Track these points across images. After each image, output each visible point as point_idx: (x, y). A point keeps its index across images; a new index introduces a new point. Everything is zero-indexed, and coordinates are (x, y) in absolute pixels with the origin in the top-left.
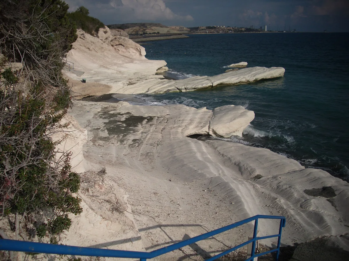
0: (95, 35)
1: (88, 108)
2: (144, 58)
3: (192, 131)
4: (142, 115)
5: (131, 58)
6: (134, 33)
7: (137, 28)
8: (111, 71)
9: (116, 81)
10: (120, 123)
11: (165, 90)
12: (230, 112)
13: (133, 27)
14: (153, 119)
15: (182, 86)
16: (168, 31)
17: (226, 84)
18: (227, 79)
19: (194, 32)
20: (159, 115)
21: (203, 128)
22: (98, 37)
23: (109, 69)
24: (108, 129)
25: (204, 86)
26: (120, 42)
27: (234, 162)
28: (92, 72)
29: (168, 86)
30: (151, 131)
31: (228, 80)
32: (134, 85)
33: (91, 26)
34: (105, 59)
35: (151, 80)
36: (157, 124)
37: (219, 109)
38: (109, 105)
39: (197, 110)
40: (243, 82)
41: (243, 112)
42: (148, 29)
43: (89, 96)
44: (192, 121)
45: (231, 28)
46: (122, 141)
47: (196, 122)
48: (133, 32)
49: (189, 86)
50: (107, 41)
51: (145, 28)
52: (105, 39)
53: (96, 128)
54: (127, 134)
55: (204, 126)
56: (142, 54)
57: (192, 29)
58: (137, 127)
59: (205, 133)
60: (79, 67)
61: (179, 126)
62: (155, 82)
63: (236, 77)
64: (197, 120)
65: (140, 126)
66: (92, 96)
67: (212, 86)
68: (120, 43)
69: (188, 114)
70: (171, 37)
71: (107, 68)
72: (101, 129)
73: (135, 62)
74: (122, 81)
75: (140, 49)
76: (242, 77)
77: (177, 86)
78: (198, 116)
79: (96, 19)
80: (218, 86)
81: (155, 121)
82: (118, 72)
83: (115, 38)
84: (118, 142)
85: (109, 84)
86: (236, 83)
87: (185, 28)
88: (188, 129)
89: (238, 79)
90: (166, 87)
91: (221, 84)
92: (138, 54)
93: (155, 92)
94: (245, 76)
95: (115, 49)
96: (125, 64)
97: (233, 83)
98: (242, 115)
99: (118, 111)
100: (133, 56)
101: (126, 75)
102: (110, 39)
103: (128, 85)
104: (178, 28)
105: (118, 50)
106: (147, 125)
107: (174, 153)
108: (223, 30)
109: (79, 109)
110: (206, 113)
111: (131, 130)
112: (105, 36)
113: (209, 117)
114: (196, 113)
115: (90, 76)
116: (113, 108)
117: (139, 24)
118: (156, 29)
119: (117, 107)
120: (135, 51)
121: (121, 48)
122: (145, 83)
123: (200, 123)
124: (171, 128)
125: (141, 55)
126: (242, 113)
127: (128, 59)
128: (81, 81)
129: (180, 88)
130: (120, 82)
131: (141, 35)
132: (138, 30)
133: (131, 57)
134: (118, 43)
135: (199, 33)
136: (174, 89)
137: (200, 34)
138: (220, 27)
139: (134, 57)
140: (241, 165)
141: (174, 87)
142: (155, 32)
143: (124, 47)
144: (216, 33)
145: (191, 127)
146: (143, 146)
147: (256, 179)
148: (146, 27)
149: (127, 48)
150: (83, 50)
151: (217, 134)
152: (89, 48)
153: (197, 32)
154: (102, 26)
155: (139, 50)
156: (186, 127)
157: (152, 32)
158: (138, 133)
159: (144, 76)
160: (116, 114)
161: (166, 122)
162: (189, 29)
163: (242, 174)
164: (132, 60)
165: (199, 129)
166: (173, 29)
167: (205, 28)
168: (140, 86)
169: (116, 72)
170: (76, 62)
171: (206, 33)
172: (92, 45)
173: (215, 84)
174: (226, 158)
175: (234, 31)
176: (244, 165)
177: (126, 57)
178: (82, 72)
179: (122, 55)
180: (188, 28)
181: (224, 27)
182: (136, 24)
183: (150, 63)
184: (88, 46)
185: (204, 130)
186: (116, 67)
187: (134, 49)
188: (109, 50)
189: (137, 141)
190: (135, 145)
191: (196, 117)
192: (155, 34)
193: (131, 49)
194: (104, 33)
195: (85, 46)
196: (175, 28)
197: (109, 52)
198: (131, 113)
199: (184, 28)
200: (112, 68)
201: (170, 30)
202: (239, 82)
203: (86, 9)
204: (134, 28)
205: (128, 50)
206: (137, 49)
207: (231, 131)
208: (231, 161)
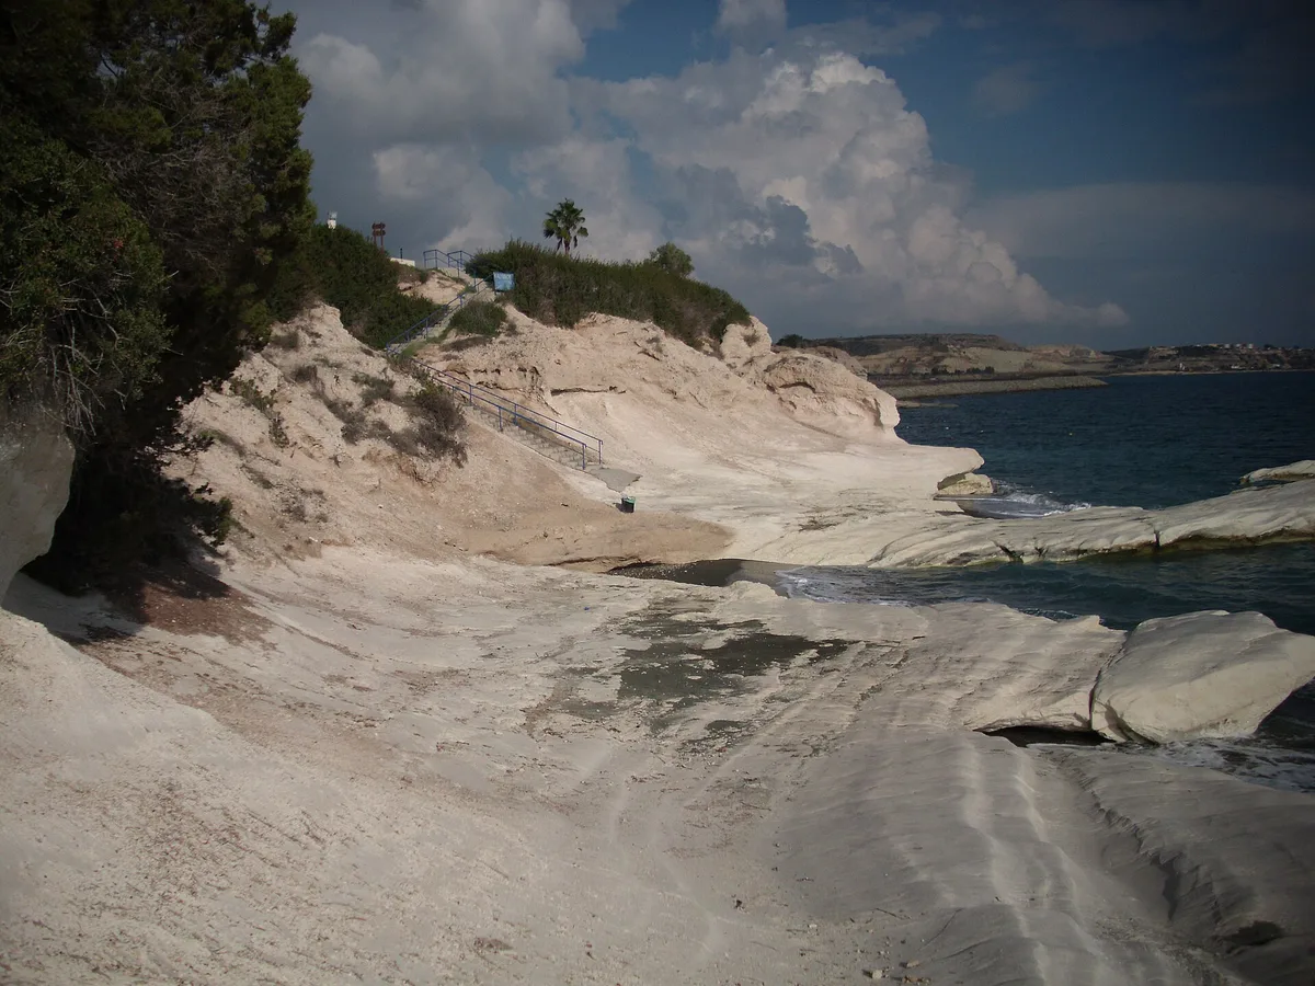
0: (707, 347)
1: (591, 598)
2: (891, 436)
3: (1009, 706)
4: (804, 635)
5: (838, 437)
6: (896, 370)
7: (908, 352)
8: (750, 479)
9: (758, 515)
10: (694, 657)
11: (950, 556)
12: (1198, 637)
13: (893, 348)
14: (845, 649)
15: (1027, 539)
16: (1026, 366)
17: (1221, 539)
18: (1225, 516)
19: (1129, 368)
20: (876, 638)
21: (1061, 698)
22: (721, 357)
23: (741, 469)
24: (626, 675)
25: (1121, 541)
26: (800, 372)
27: (1151, 850)
28: (672, 476)
29: (966, 538)
30: (815, 694)
31: (1227, 522)
32: (829, 531)
33: (690, 313)
34: (733, 432)
35: (903, 514)
36: (853, 669)
37: (1156, 624)
38: (687, 592)
39: (1053, 626)
40: (1293, 533)
41: (1262, 641)
42: (951, 356)
43: (640, 565)
44: (1014, 667)
45: (1279, 352)
46: (660, 724)
47: (1035, 671)
48: (893, 366)
49: (1056, 543)
50: (752, 372)
51: (939, 354)
52: (746, 364)
53: (583, 666)
54: (701, 700)
55: (1068, 692)
56: (882, 419)
57: (1121, 357)
58: (760, 674)
59: (1072, 725)
60: (623, 458)
61: (951, 684)
62: (921, 523)
63: (1267, 510)
64: (1042, 665)
65: (774, 672)
66: (648, 564)
67: (1156, 546)
68: (801, 377)
69: (1005, 637)
70: (1036, 384)
71: (734, 466)
72: (602, 671)
73: (851, 448)
74: (782, 515)
75: (877, 404)
76: (1292, 512)
77: (1003, 541)
78: (1050, 649)
79: (716, 289)
80: (1183, 546)
81: (846, 660)
82: (778, 484)
83: (784, 360)
84: (643, 727)
85: (724, 523)
86: (1266, 536)
87: (1093, 354)
88: (987, 699)
89: (1275, 518)
90: (958, 544)
91: (1197, 537)
92: (868, 420)
93: (909, 561)
94: (1308, 509)
95: (781, 399)
96: (811, 456)
97: (1250, 536)
98: (1257, 650)
99: (712, 616)
100: (847, 428)
101: (806, 496)
102: (764, 364)
103: (805, 528)
104: (1065, 352)
105: (792, 403)
106: (806, 673)
107: (866, 788)
108: (1246, 357)
109: (553, 599)
110: (1093, 639)
111: (725, 684)
112: (747, 351)
113: (1101, 655)
114: (1044, 637)
115: (659, 493)
116: (699, 603)
117: (917, 336)
118: (982, 357)
119: (720, 599)
120: (855, 410)
121: (802, 397)
122: (872, 526)
123: (1053, 676)
124: (911, 690)
125: (878, 423)
126: (1255, 642)
127: (828, 438)
128: (618, 505)
129: (1018, 548)
130: (770, 519)
131: (924, 376)
132: (914, 359)
133: (838, 432)
134: (790, 379)
135: (1146, 370)
136: (989, 552)
137: (1152, 376)
138: (1232, 346)
139: (853, 432)
140: (1184, 867)
141: (992, 544)
142: (975, 366)
143: (814, 392)
144: (1217, 371)
145: (1007, 691)
146: (747, 750)
147: (1242, 948)
148: (945, 349)
149: (824, 396)
150: (651, 398)
151: (1130, 730)
152: (674, 393)
153: (1140, 366)
154: (741, 316)
155: (874, 407)
156: (983, 690)
157: (965, 366)
158: (750, 699)
159: (879, 500)
160: (698, 625)
161: (896, 666)
162: (1108, 358)
163: (1171, 915)
164: (839, 443)
165: (1044, 704)
166: (1047, 357)
167: (1171, 352)
168: (853, 534)
169: (767, 481)
170: (616, 439)
171: (1178, 371)
172: (686, 381)
173: (1168, 537)
174: (1120, 828)
175: (1289, 362)
176: (1197, 868)
177: (819, 430)
178: (632, 475)
179: (803, 424)
180: (1104, 353)
181: (1250, 346)
182: (909, 337)
183: (913, 455)
184: (670, 385)
185: (1068, 710)
186: (771, 466)
187: (854, 400)
188: (754, 402)
189: (731, 729)
190: (711, 742)
191: (1042, 651)
192: (978, 376)
193: (843, 401)
194: (744, 344)
195: (659, 384)
196: (1056, 351)
197: (755, 411)
198: (762, 625)
199: (1089, 353)
200: (758, 468)
201: (1033, 359)
202: (1279, 533)
203: (682, 255)
204: (900, 353)
205: (830, 404)
206: (865, 401)
207: (1196, 724)
208: (1140, 842)
